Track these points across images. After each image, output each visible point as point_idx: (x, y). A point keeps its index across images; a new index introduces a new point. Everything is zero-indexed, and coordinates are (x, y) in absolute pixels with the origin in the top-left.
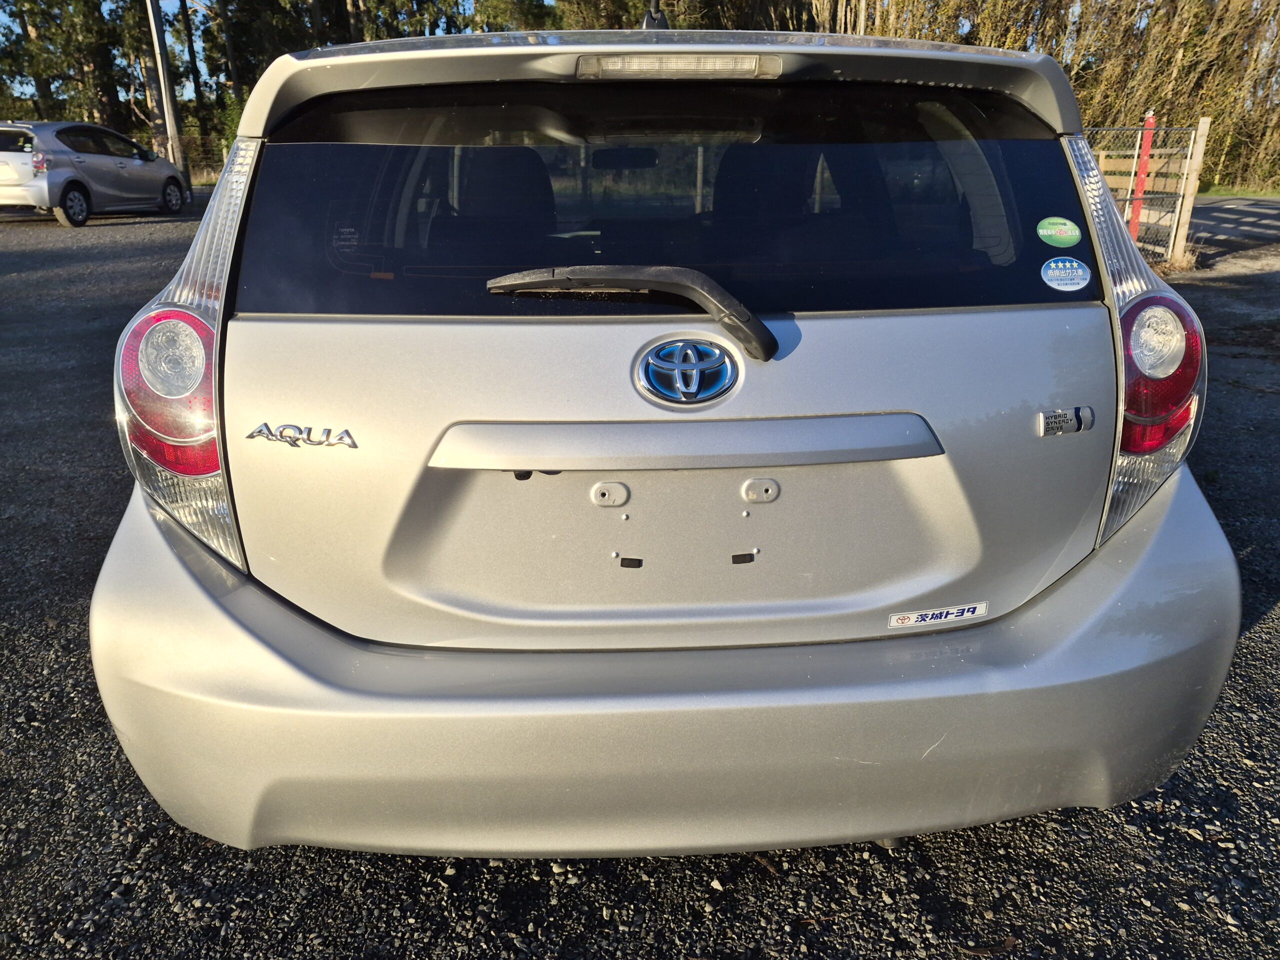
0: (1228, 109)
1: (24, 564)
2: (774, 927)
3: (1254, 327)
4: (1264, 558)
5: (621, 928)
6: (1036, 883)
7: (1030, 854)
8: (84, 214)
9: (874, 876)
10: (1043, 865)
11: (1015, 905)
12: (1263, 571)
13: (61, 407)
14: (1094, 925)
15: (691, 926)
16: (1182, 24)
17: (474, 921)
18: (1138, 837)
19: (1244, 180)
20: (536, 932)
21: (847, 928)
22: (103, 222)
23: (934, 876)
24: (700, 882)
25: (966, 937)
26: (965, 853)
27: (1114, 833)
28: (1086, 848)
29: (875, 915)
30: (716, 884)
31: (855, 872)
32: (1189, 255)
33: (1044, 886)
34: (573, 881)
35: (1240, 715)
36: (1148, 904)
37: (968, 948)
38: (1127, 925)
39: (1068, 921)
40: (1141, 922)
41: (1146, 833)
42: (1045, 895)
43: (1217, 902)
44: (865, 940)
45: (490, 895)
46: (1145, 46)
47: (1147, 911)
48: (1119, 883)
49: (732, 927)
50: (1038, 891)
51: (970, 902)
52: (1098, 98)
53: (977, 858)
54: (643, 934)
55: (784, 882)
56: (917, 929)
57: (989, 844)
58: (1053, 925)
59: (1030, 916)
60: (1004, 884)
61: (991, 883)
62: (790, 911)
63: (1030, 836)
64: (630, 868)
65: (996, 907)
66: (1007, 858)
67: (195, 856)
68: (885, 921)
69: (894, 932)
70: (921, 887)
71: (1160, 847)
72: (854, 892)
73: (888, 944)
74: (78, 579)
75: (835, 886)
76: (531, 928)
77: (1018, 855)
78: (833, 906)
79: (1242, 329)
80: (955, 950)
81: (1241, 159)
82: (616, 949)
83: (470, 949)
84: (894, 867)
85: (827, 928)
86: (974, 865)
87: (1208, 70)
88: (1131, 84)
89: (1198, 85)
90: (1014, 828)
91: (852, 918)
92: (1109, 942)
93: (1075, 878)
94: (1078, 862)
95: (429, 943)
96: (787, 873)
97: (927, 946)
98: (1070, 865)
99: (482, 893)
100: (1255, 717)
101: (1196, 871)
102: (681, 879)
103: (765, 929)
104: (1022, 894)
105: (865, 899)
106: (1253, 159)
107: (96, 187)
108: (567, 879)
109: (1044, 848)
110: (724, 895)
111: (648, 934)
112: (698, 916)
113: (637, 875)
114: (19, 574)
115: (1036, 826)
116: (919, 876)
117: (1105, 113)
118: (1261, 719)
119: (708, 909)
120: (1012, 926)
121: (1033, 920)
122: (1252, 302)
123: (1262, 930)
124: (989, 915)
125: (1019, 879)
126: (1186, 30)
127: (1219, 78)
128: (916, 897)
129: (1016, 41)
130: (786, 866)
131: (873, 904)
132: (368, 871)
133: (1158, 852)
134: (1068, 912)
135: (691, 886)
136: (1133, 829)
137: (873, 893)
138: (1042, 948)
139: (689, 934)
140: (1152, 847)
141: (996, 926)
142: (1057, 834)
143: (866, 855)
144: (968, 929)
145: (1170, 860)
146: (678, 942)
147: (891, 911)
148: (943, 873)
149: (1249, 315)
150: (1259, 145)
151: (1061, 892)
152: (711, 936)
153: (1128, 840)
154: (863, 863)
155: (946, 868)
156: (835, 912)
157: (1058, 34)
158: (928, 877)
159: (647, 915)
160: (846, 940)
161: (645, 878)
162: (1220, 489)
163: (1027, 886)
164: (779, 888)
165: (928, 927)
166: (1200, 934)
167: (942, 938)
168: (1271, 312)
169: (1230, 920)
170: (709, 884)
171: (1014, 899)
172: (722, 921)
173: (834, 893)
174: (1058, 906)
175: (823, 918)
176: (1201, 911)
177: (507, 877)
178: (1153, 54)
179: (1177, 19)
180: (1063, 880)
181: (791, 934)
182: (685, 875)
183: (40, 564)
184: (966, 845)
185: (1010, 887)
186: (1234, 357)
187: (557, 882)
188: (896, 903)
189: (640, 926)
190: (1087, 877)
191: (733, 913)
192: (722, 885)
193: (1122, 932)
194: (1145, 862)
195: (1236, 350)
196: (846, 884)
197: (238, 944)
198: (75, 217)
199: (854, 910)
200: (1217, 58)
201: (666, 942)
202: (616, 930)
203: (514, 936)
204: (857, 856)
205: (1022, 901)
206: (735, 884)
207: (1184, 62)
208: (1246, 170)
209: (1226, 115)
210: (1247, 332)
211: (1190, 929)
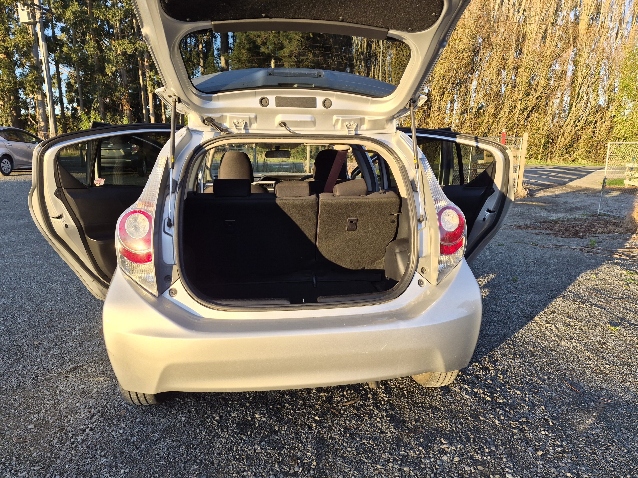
0: (542, 127)
1: (17, 322)
2: (338, 429)
3: (548, 222)
4: (530, 308)
5: (282, 432)
6: (431, 413)
7: (430, 405)
8: (10, 170)
9: (374, 413)
10: (435, 408)
11: (423, 420)
12: (529, 313)
13: (13, 258)
14: (450, 425)
15: (308, 430)
16: (519, 91)
17: (228, 432)
18: (469, 399)
19: (551, 158)
20: (251, 434)
21: (364, 429)
22: (18, 173)
23: (395, 413)
24: (311, 417)
25: (405, 430)
26: (407, 405)
27: (461, 398)
28: (450, 403)
29: (374, 425)
30: (317, 418)
31: (367, 413)
32: (524, 191)
33: (434, 414)
34: (264, 419)
35: (512, 361)
36: (469, 418)
37: (406, 433)
38: (461, 424)
39: (441, 424)
40: (466, 423)
41: (472, 398)
42: (434, 417)
43: (493, 416)
44: (370, 432)
45: (233, 424)
46: (504, 100)
47: (469, 420)
48: (461, 412)
49: (322, 430)
50: (432, 416)
51: (408, 420)
52: (485, 122)
53: (411, 407)
54: (290, 433)
55: (341, 416)
56: (388, 428)
57: (416, 403)
58: (436, 425)
59: (428, 423)
60: (420, 414)
61: (416, 414)
62: (343, 424)
63: (431, 400)
64: (285, 415)
65: (416, 421)
66: (422, 406)
67: (117, 417)
68: (377, 426)
69: (380, 429)
70: (391, 416)
71: (476, 402)
72: (366, 418)
73: (378, 433)
74: (42, 327)
75: (360, 417)
76: (249, 433)
77: (426, 406)
78: (359, 423)
79: (543, 223)
80: (401, 433)
81: (549, 149)
82: (281, 438)
83: (227, 440)
84: (381, 410)
85: (357, 429)
86: (410, 409)
87: (532, 111)
88: (499, 116)
89: (528, 117)
90: (425, 398)
91: (366, 426)
92: (454, 429)
93: (445, 412)
94: (447, 407)
95: (211, 440)
96: (343, 414)
97: (391, 432)
98: (444, 408)
99: (230, 424)
100: (517, 362)
101: (488, 408)
102: (304, 417)
103: (334, 430)
104: (426, 417)
105: (371, 420)
106: (554, 149)
107: (16, 157)
108: (261, 419)
109: (435, 403)
110: (320, 421)
111: (292, 433)
112: (310, 428)
113: (288, 417)
114: (15, 326)
115: (433, 396)
116: (390, 413)
117: (489, 129)
118: (520, 362)
119: (314, 425)
120: (422, 426)
121: (429, 424)
122: (549, 211)
123: (507, 424)
124: (414, 423)
125: (425, 412)
126: (521, 94)
127: (536, 115)
128: (388, 419)
129: (448, 97)
130: (342, 412)
131: (373, 421)
132: (185, 420)
133: (475, 403)
134: (442, 421)
135: (308, 419)
136: (467, 396)
137: (373, 419)
138: (431, 432)
139: (307, 433)
140: (473, 402)
141: (417, 426)
142: (440, 399)
143: (371, 407)
144: (406, 427)
145: (479, 405)
146: (303, 435)
147: (379, 423)
148: (399, 412)
149: (547, 217)
150: (556, 143)
151: (440, 416)
152: (315, 433)
153: (466, 400)
154: (370, 410)
155: (400, 410)
156: (359, 425)
157: (466, 95)
158: (393, 413)
159: (292, 428)
160: (363, 432)
161: (291, 417)
162: (518, 284)
163: (428, 414)
164: (340, 418)
165: (392, 427)
166: (486, 426)
167: (397, 430)
168: (557, 215)
169: (497, 421)
170: (314, 418)
171: (423, 419)
172: (319, 429)
173: (360, 419)
174: (438, 420)
175: (355, 426)
176: (487, 419)
177: (239, 419)
178: (508, 103)
179: (517, 89)
180: (441, 412)
181: (344, 432)
182: (305, 416)
183: (24, 321)
184: (407, 403)
185: (422, 415)
186: (537, 234)
187: (258, 420)
188: (381, 421)
189: (289, 431)
190: (450, 411)
191: (322, 426)
192: (319, 418)
193: (459, 426)
194: (470, 406)
195: (538, 231)
196: (364, 416)
197: (139, 443)
198: (5, 171)
199: (366, 423)
200: (535, 106)
201: (299, 435)
202: (280, 433)
203: (243, 436)
204: (368, 408)
205: (426, 419)
206: (324, 418)
207: (521, 107)
208: (552, 154)
209: (541, 129)
210: (545, 224)
211: (483, 425)
